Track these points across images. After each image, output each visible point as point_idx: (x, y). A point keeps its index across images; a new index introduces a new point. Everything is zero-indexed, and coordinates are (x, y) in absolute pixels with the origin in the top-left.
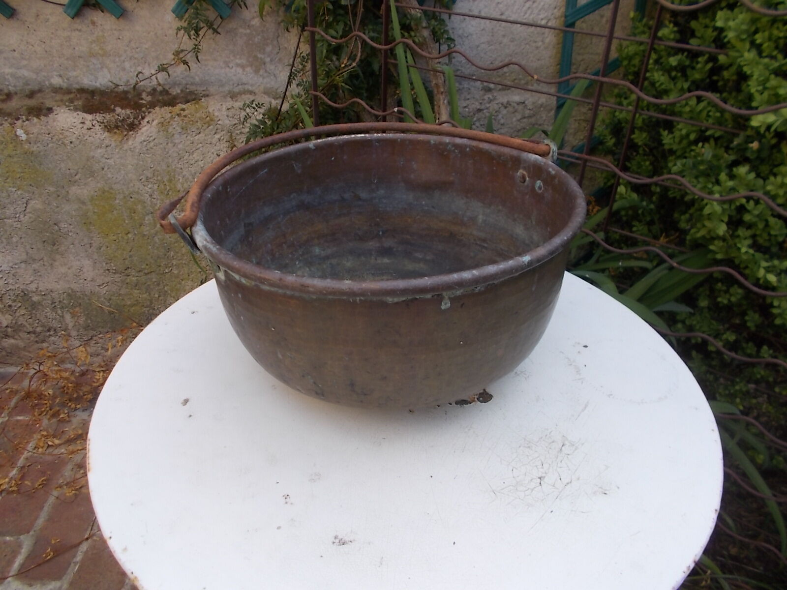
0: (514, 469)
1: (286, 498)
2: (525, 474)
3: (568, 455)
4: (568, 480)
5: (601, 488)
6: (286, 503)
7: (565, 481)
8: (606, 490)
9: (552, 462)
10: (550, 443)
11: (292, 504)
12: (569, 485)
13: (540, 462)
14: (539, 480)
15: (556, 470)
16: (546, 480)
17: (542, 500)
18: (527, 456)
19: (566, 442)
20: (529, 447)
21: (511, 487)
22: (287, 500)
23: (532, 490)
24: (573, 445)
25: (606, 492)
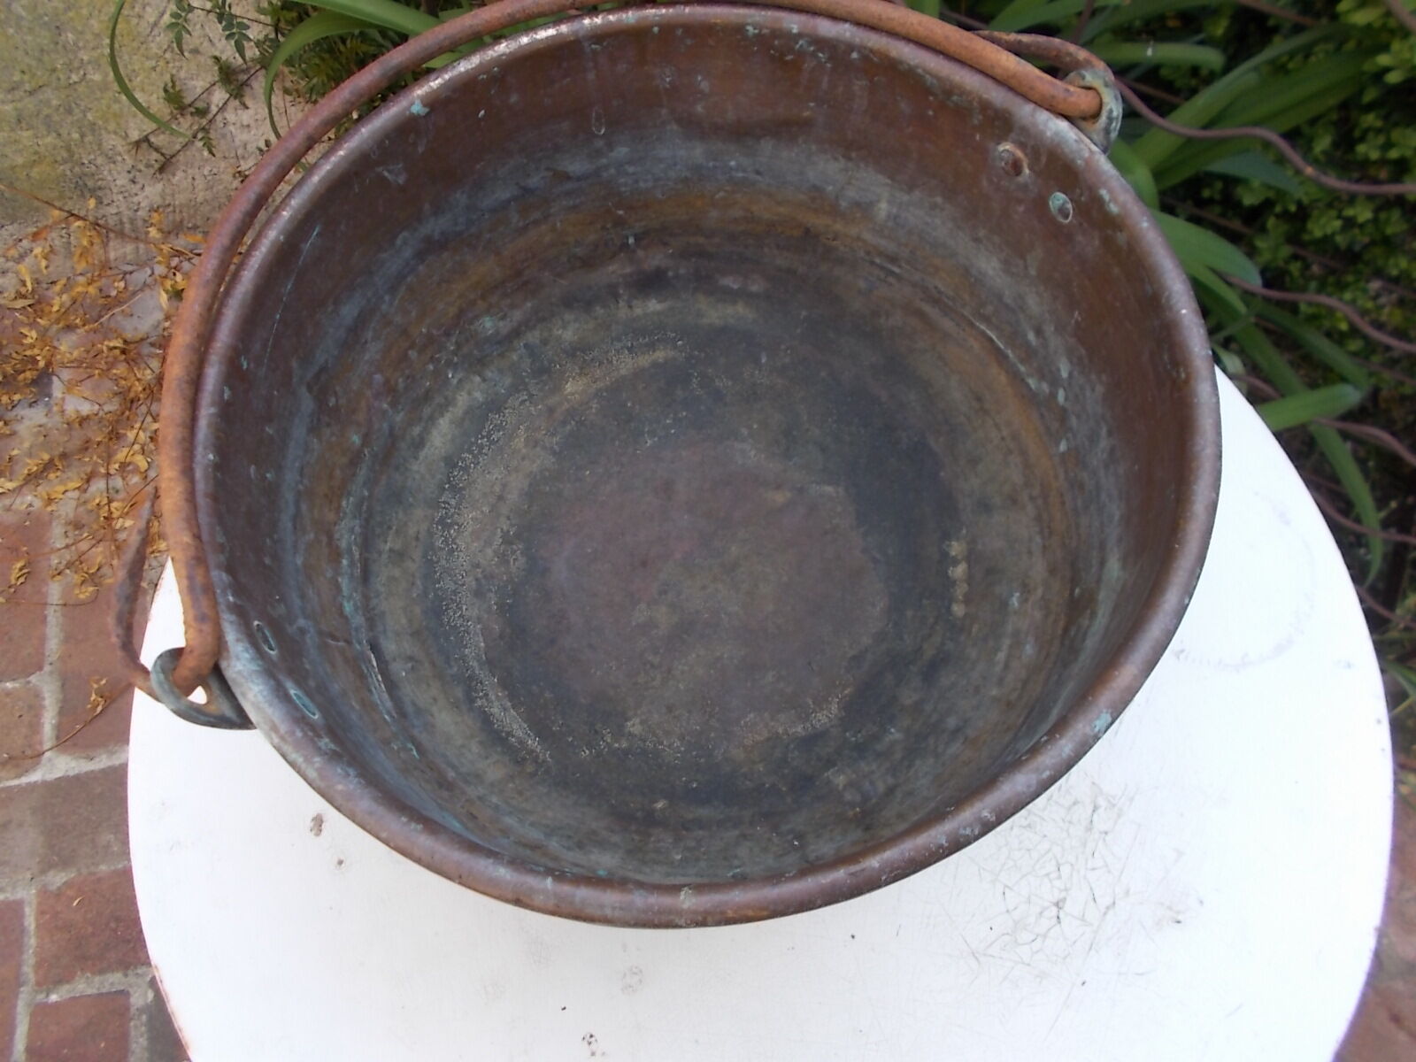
0: (1007, 891)
1: (590, 1043)
2: (1029, 901)
3: (1106, 833)
4: (1108, 901)
5: (1170, 908)
6: (593, 1054)
7: (1104, 901)
8: (1178, 912)
9: (1077, 858)
10: (1069, 809)
11: (603, 1054)
12: (1111, 912)
13: (1054, 862)
14: (1054, 909)
15: (1085, 877)
16: (1068, 907)
17: (1065, 958)
18: (1029, 850)
19: (1101, 802)
20: (1029, 826)
21: (1007, 938)
22: (594, 1046)
23: (1045, 936)
24: (1114, 805)
25: (1180, 918)
